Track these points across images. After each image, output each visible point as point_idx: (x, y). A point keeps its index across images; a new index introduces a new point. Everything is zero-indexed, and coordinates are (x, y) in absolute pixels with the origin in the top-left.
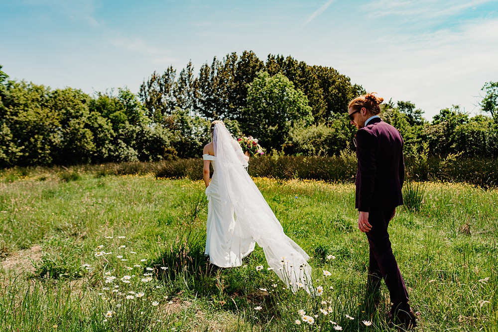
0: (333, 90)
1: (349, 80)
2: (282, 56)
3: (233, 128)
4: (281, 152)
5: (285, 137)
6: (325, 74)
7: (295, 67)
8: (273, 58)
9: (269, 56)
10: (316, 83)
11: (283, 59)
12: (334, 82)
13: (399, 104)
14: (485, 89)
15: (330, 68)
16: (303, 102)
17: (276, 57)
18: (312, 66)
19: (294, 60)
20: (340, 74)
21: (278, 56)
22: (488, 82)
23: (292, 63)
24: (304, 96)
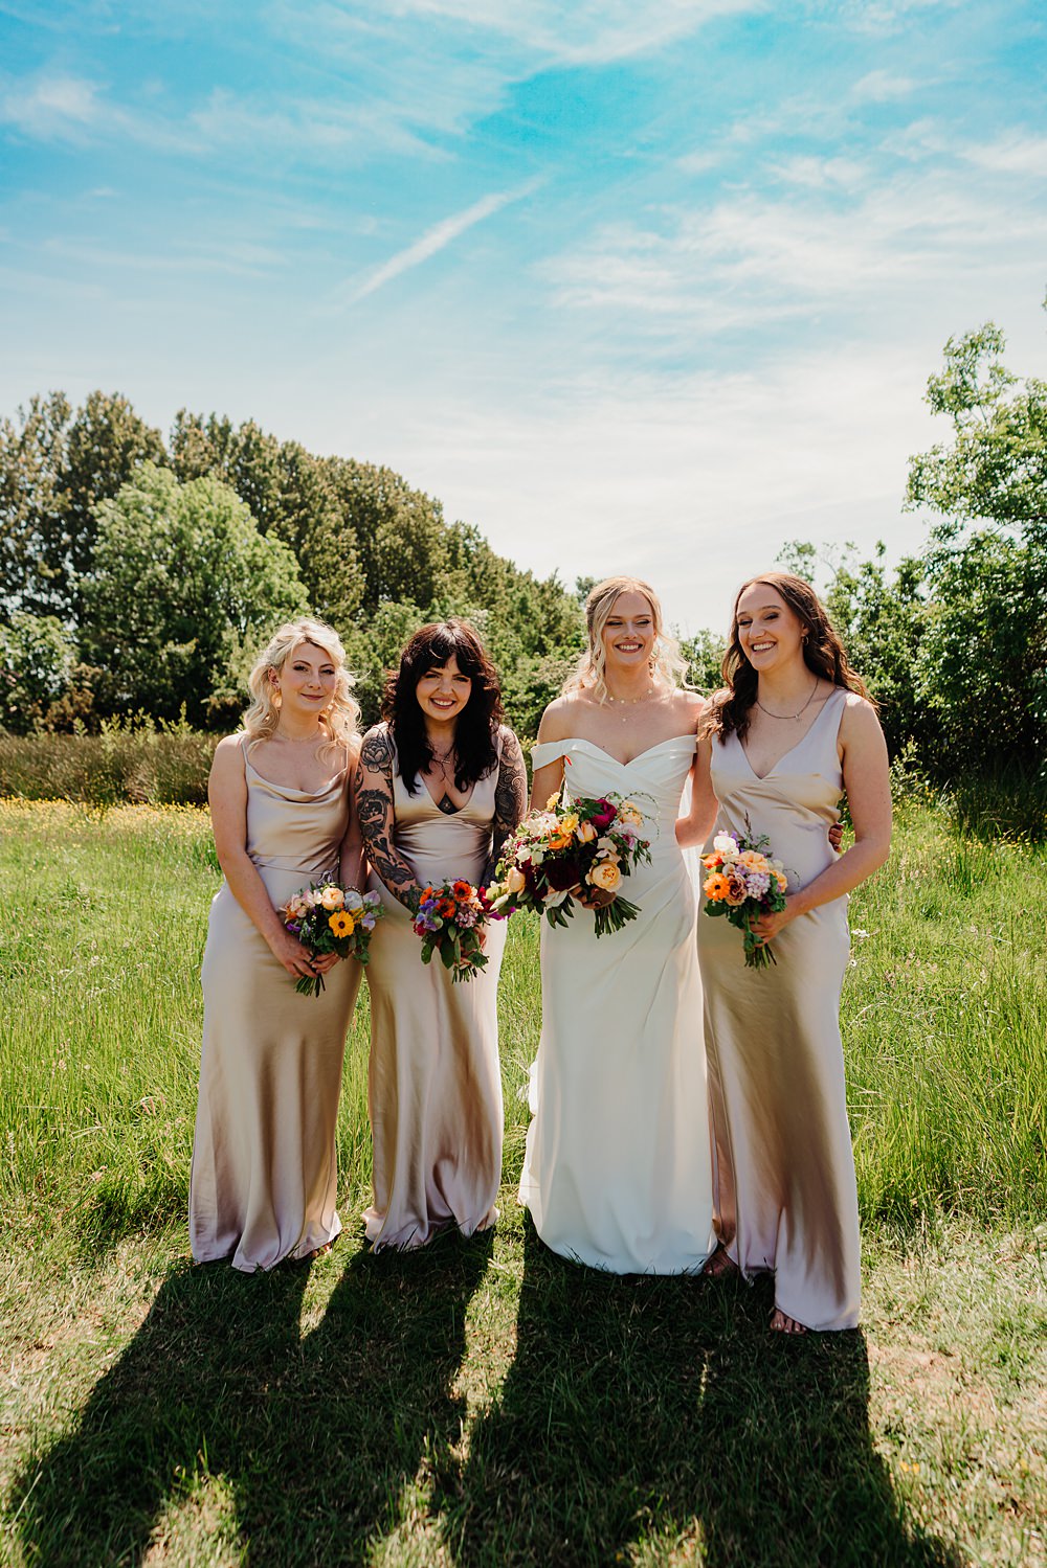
0: (385, 537)
1: (437, 508)
2: (225, 419)
3: (42, 642)
4: (177, 724)
5: (216, 675)
6: (366, 487)
7: (265, 459)
8: (198, 426)
9: (180, 417)
10: (334, 510)
11: (226, 430)
12: (391, 512)
13: (580, 586)
14: (784, 561)
15: (382, 470)
16: (282, 568)
17: (206, 422)
18: (327, 457)
19: (265, 434)
20: (413, 489)
21: (212, 418)
22: (790, 541)
23: (257, 444)
24: (285, 552)
